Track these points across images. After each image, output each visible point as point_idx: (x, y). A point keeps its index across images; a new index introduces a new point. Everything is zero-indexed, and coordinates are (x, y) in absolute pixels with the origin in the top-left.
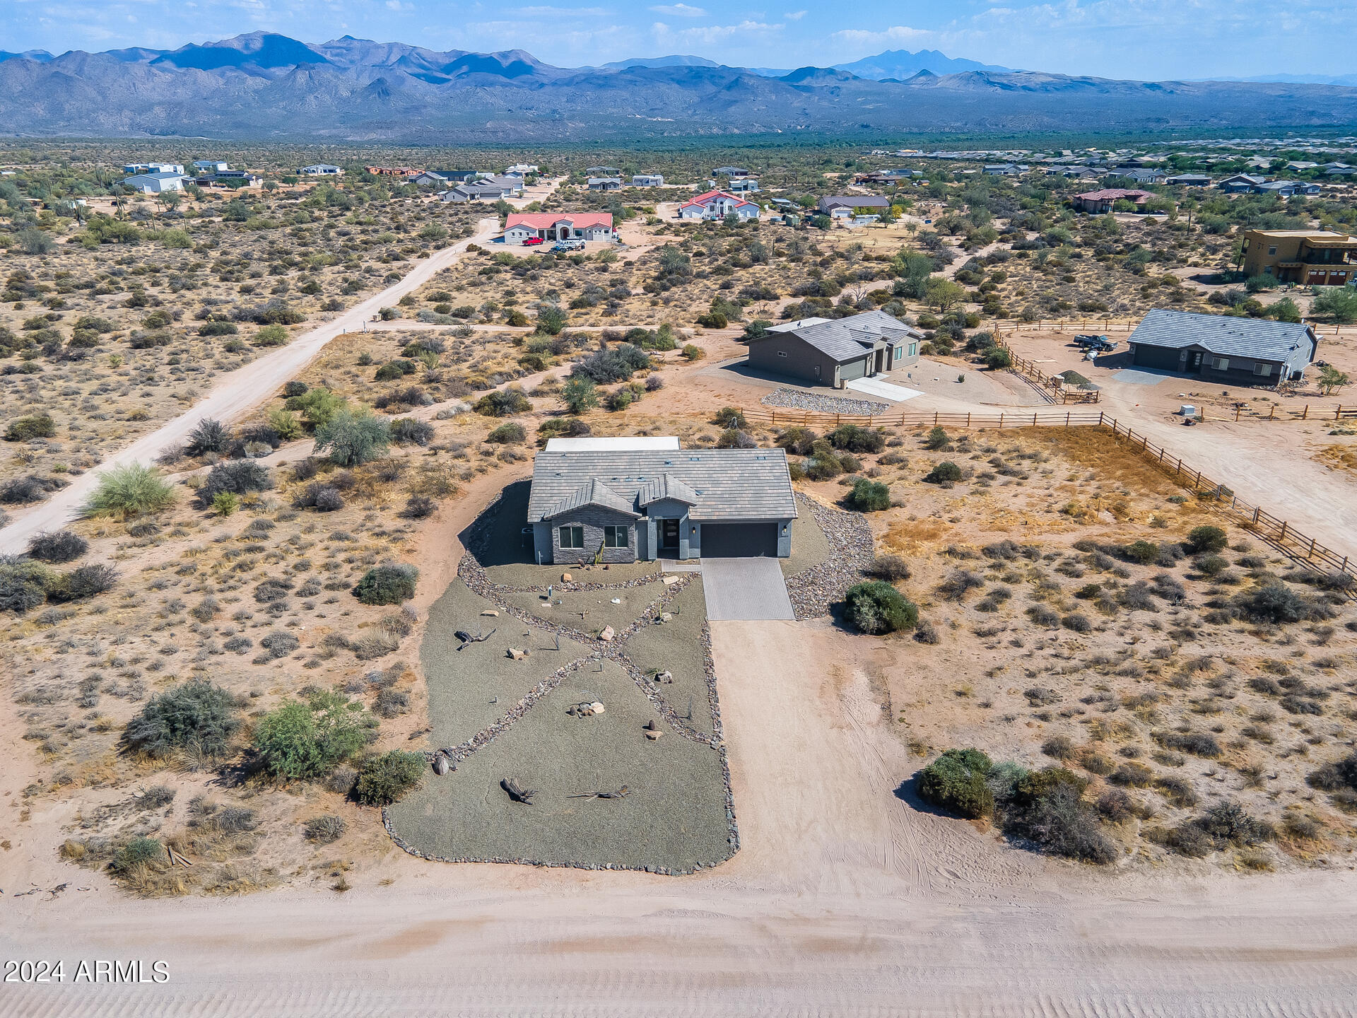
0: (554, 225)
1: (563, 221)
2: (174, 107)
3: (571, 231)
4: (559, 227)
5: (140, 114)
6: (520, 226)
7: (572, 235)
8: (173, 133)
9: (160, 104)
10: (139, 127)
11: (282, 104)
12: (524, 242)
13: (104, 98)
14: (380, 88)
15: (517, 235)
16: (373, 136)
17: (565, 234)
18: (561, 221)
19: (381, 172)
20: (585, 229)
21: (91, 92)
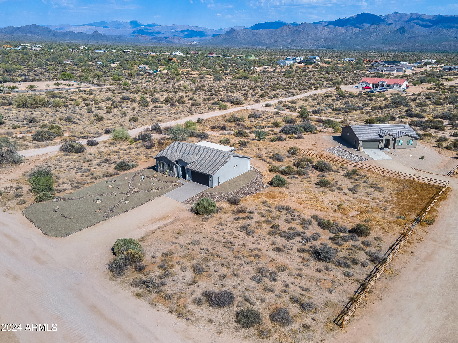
0: (378, 83)
1: (382, 81)
2: (327, 39)
3: (385, 85)
4: (380, 83)
5: (317, 42)
6: (364, 82)
7: (385, 87)
8: (324, 48)
9: (323, 38)
10: (315, 45)
11: (363, 37)
12: (363, 88)
13: (308, 37)
14: (402, 30)
15: (363, 85)
16: (392, 48)
17: (382, 86)
18: (380, 82)
19: (368, 61)
20: (391, 85)
21: (305, 35)
